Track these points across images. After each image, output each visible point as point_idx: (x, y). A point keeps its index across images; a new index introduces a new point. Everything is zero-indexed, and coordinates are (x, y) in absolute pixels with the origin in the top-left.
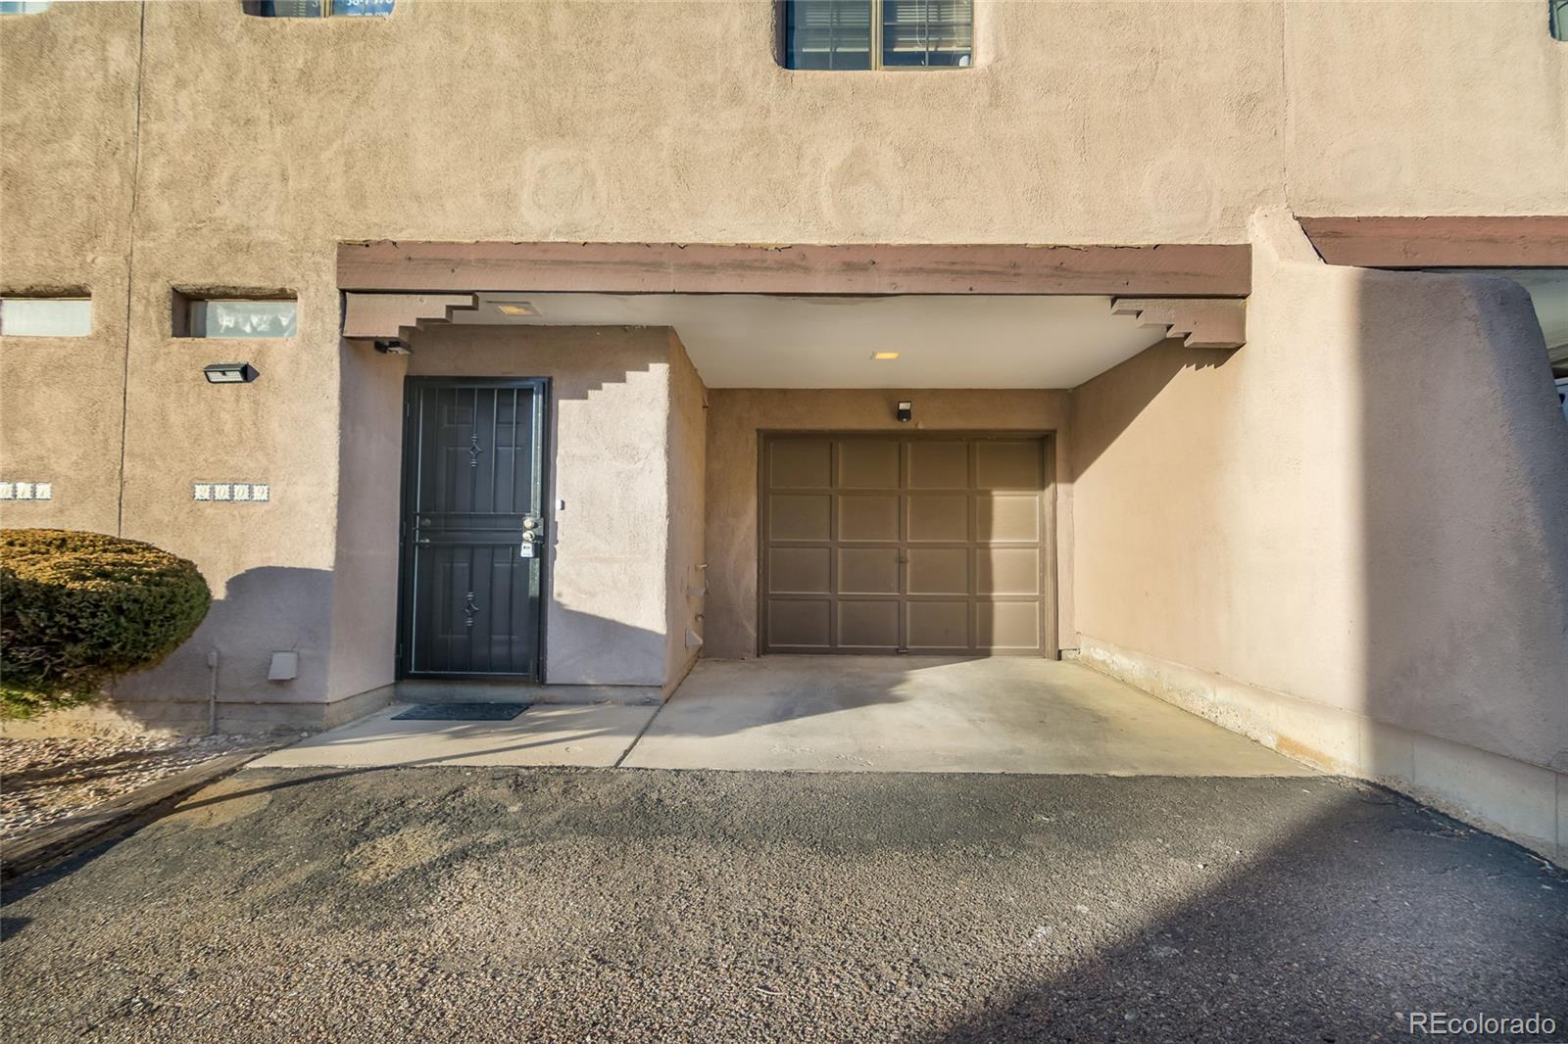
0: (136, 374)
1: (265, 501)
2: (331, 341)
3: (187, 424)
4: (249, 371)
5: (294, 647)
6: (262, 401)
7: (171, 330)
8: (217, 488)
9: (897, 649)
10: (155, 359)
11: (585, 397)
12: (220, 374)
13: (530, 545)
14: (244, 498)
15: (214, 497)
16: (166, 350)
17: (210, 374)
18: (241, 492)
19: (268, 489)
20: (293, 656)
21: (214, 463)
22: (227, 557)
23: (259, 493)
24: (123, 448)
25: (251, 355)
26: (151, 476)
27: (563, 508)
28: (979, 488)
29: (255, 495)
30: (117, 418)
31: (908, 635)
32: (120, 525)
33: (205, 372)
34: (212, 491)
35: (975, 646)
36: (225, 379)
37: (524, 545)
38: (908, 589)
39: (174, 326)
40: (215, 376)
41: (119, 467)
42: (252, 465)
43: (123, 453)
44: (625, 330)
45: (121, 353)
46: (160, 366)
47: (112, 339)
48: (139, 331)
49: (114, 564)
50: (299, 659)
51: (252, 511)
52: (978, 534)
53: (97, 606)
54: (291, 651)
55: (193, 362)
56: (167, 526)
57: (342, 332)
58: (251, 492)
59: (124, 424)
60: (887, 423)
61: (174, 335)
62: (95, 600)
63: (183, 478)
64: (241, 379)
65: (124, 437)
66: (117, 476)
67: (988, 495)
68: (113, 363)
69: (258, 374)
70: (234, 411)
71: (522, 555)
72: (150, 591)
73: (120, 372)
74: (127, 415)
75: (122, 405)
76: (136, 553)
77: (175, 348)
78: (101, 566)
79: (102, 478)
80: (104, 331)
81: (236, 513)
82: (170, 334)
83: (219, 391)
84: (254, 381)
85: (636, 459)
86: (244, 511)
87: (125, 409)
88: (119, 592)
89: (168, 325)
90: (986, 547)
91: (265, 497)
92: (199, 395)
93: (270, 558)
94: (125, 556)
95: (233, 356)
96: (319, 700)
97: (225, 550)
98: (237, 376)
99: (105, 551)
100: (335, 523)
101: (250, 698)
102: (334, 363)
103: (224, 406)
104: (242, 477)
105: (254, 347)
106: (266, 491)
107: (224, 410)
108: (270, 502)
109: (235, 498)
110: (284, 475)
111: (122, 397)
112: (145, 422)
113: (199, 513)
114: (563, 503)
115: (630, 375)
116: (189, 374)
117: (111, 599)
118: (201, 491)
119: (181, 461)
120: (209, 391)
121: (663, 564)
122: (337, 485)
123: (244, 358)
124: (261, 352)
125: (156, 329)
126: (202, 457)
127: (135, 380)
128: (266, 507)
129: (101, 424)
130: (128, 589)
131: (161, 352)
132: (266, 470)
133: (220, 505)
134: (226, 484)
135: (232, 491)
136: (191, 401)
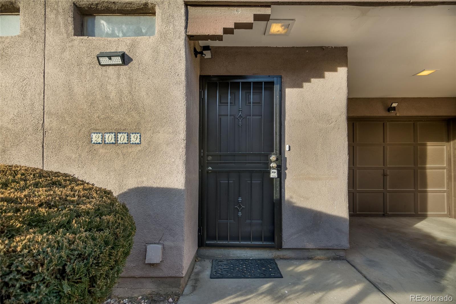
0: (51, 60)
1: (138, 144)
2: (179, 37)
3: (85, 93)
4: (126, 58)
5: (160, 240)
6: (134, 78)
7: (73, 31)
8: (107, 136)
9: (384, 214)
10: (63, 50)
11: (301, 87)
12: (107, 58)
13: (276, 171)
14: (124, 142)
15: (105, 141)
16: (70, 44)
17: (101, 59)
18: (122, 138)
19: (140, 136)
20: (160, 246)
21: (104, 119)
22: (114, 181)
23: (134, 139)
24: (44, 109)
25: (126, 48)
26: (63, 127)
27: (289, 150)
28: (419, 142)
29: (131, 140)
30: (40, 89)
31: (388, 208)
32: (43, 160)
33: (98, 57)
34: (103, 138)
35: (418, 212)
36: (110, 62)
37: (272, 171)
38: (388, 187)
39: (75, 29)
40: (104, 61)
41: (42, 121)
42: (129, 120)
43: (44, 113)
44: (323, 49)
45: (41, 46)
46: (67, 55)
47: (34, 37)
48: (52, 32)
49: (49, 205)
50: (164, 248)
51: (130, 150)
52: (419, 164)
53: (30, 275)
54: (158, 243)
55: (89, 52)
56: (75, 161)
57: (186, 32)
58: (129, 138)
59: (44, 93)
60: (383, 113)
61: (75, 35)
62: (28, 267)
63: (84, 129)
64: (121, 63)
65: (44, 102)
66: (40, 128)
67: (425, 145)
68: (36, 53)
69: (132, 60)
70: (116, 84)
71: (271, 177)
72: (94, 239)
73: (41, 59)
74: (46, 87)
75: (43, 80)
76: (64, 187)
77: (76, 43)
78: (33, 209)
79: (30, 129)
80: (29, 31)
81: (119, 152)
82: (73, 34)
83: (106, 71)
84: (130, 65)
85: (330, 121)
86: (125, 151)
87: (44, 84)
88: (60, 248)
89: (71, 28)
90: (425, 168)
91: (138, 141)
92: (93, 74)
93: (143, 182)
94: (58, 191)
95: (115, 48)
96: (177, 275)
97: (113, 176)
98: (118, 60)
99: (36, 185)
100: (184, 158)
101: (132, 274)
102: (181, 52)
103: (109, 81)
104: (123, 128)
105: (128, 42)
106: (139, 137)
107: (110, 83)
108: (142, 145)
109: (119, 142)
110: (151, 127)
111: (42, 75)
112: (58, 92)
113: (95, 152)
114: (289, 147)
115: (327, 74)
116: (86, 60)
117: (51, 261)
118: (96, 138)
119: (82, 118)
120: (100, 71)
121: (346, 181)
122: (185, 133)
123: (122, 48)
124: (133, 45)
125: (64, 30)
126: (96, 115)
127: (50, 64)
128: (139, 148)
129: (29, 93)
130: (71, 242)
131: (67, 45)
132: (139, 123)
133: (109, 147)
134: (112, 133)
135: (116, 138)
136: (88, 77)
